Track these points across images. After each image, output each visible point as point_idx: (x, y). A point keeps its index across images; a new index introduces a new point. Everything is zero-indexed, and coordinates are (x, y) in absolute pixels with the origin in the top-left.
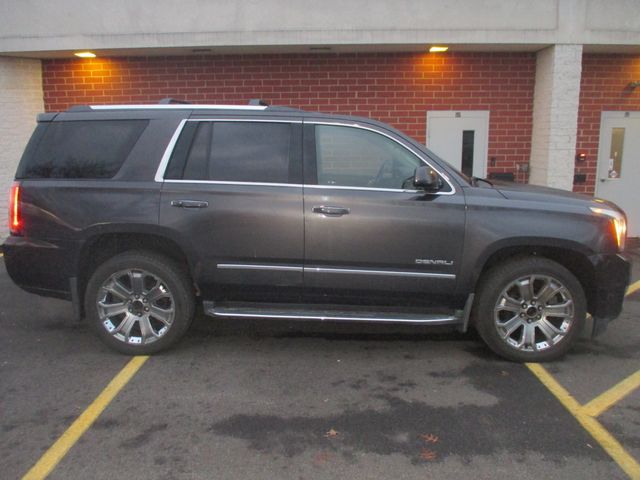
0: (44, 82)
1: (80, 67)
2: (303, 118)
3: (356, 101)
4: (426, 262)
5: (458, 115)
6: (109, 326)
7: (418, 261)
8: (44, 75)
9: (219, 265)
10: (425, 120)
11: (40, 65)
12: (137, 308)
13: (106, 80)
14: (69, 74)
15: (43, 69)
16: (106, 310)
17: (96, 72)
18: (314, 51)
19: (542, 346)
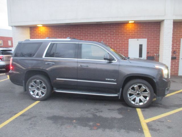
0: (30, 32)
1: (39, 29)
2: (79, 42)
3: (109, 36)
4: (109, 79)
5: (138, 40)
6: (32, 93)
7: (106, 79)
8: (30, 31)
9: (57, 79)
10: (128, 41)
11: (29, 28)
12: (38, 89)
13: (45, 32)
14: (36, 30)
15: (30, 29)
16: (31, 89)
17: (42, 30)
18: (98, 23)
19: (141, 104)
